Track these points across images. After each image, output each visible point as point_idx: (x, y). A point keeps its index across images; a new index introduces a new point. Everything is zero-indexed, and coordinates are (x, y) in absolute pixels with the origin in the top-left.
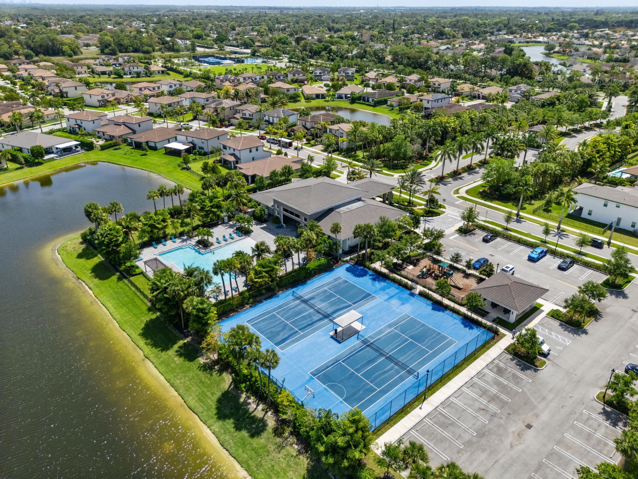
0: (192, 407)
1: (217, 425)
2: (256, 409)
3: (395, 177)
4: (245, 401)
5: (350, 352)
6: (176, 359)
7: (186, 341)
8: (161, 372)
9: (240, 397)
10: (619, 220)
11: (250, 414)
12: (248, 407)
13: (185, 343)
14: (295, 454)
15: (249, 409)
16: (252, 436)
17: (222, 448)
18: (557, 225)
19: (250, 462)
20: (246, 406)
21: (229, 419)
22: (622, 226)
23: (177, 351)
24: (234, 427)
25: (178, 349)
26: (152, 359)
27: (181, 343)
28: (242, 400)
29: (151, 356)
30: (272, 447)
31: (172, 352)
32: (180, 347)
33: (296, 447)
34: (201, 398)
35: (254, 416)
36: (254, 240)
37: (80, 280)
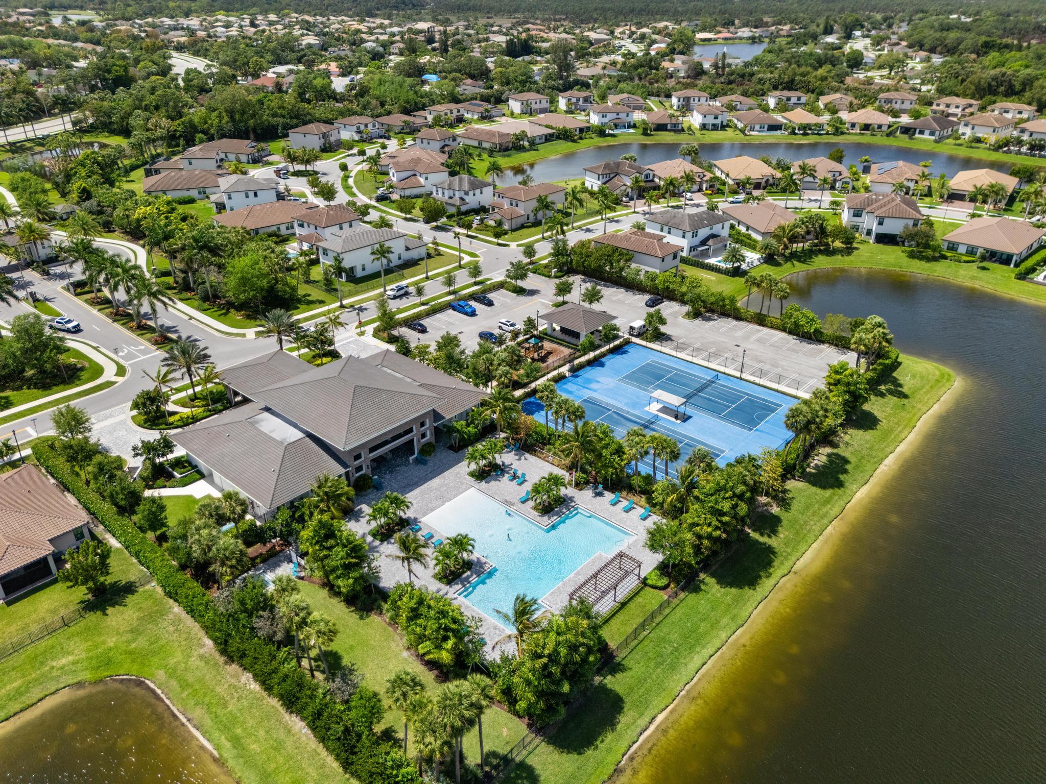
0: (840, 509)
1: (851, 486)
2: (819, 460)
3: (248, 336)
4: (814, 468)
6: (782, 536)
7: (749, 531)
9: (810, 473)
11: (827, 464)
12: (819, 465)
13: (754, 531)
15: (822, 465)
20: (819, 467)
21: (839, 478)
23: (770, 537)
24: (846, 474)
25: (765, 536)
27: (754, 535)
28: (813, 471)
30: (851, 449)
31: (772, 542)
32: (762, 535)
34: (828, 501)
36: (432, 510)
37: (623, 762)
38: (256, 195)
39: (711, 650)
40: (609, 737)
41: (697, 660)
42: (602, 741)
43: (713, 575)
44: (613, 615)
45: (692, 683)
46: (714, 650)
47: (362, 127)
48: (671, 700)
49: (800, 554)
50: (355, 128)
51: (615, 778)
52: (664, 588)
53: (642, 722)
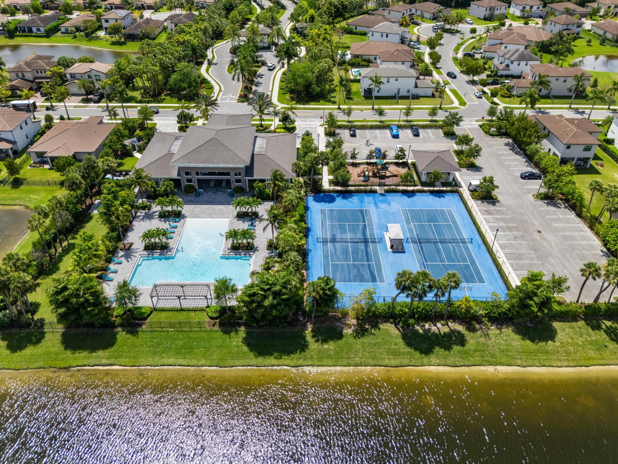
1: (433, 358)
2: (438, 328)
4: (425, 330)
5: (419, 254)
6: (326, 346)
7: (310, 329)
8: (331, 364)
9: (417, 331)
10: (399, 90)
11: (440, 334)
12: (432, 331)
13: (312, 331)
14: (499, 332)
15: (434, 332)
16: (463, 345)
17: (457, 368)
18: (371, 107)
19: (485, 359)
20: (430, 332)
21: (434, 348)
22: (401, 94)
23: (317, 341)
24: (445, 350)
25: (315, 339)
26: (304, 363)
27: (308, 333)
28: (421, 331)
29: (301, 362)
30: (482, 340)
31: (313, 345)
32: (314, 337)
33: (493, 327)
34: (396, 354)
35: (444, 333)
36: (197, 218)
37: (74, 368)
38: (387, 36)
39: (185, 362)
40: (84, 354)
41: (171, 361)
42: (79, 353)
43: (247, 333)
44: (169, 311)
45: (152, 368)
46: (186, 364)
47: (528, 8)
48: (131, 365)
49: (320, 364)
50: (521, 8)
51: (62, 370)
52: (212, 318)
53: (104, 361)
